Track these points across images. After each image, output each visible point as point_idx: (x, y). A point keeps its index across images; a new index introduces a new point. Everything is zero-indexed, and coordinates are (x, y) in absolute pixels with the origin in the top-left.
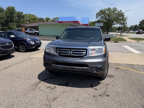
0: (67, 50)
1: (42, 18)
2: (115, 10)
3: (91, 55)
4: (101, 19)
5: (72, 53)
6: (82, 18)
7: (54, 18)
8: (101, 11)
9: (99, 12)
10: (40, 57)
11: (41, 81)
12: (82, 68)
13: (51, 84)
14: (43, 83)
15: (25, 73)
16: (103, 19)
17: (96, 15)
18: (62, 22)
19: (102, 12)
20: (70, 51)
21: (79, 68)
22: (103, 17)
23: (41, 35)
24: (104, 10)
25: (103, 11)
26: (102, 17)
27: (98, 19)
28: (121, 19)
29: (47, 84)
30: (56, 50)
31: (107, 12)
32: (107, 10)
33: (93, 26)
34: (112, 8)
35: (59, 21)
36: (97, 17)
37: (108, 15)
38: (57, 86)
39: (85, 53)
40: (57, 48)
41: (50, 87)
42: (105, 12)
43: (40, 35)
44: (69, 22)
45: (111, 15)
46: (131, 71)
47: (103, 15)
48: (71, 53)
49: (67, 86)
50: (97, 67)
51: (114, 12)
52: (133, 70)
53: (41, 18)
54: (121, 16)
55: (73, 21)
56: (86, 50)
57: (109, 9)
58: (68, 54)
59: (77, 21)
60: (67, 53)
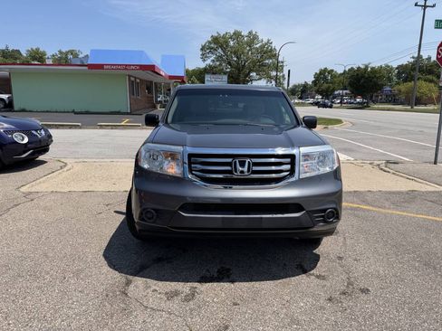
0: (229, 160)
1: (13, 51)
2: (253, 38)
3: (308, 175)
4: (218, 63)
5: (248, 171)
6: (163, 56)
7: (60, 52)
8: (215, 40)
9: (210, 42)
10: (62, 190)
11: (130, 277)
12: (286, 215)
13: (172, 281)
14: (139, 281)
15: (46, 255)
16: (220, 65)
17: (202, 49)
18: (100, 67)
19: (218, 43)
20: (242, 164)
21: (275, 216)
22: (221, 57)
23: (23, 110)
24: (224, 37)
25: (222, 40)
26: (219, 58)
27: (209, 62)
28: (269, 66)
29: (160, 283)
30: (190, 163)
31: (232, 43)
32: (231, 38)
33: (193, 83)
34: (245, 33)
35: (89, 62)
36: (204, 57)
37: (235, 53)
38: (196, 284)
39: (288, 167)
40: (191, 156)
41: (176, 293)
42: (227, 42)
43: (16, 109)
44: (126, 67)
45: (243, 53)
46: (368, 210)
47: (220, 50)
48: (246, 169)
49: (233, 282)
50: (324, 211)
51: (250, 44)
52: (371, 208)
53: (10, 49)
54: (270, 58)
55: (140, 66)
56: (289, 160)
57: (237, 35)
58: (236, 175)
59: (154, 66)
60: (230, 172)
